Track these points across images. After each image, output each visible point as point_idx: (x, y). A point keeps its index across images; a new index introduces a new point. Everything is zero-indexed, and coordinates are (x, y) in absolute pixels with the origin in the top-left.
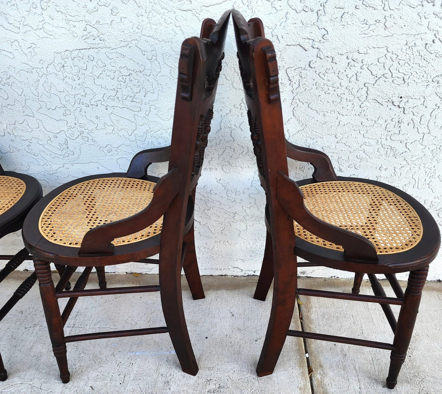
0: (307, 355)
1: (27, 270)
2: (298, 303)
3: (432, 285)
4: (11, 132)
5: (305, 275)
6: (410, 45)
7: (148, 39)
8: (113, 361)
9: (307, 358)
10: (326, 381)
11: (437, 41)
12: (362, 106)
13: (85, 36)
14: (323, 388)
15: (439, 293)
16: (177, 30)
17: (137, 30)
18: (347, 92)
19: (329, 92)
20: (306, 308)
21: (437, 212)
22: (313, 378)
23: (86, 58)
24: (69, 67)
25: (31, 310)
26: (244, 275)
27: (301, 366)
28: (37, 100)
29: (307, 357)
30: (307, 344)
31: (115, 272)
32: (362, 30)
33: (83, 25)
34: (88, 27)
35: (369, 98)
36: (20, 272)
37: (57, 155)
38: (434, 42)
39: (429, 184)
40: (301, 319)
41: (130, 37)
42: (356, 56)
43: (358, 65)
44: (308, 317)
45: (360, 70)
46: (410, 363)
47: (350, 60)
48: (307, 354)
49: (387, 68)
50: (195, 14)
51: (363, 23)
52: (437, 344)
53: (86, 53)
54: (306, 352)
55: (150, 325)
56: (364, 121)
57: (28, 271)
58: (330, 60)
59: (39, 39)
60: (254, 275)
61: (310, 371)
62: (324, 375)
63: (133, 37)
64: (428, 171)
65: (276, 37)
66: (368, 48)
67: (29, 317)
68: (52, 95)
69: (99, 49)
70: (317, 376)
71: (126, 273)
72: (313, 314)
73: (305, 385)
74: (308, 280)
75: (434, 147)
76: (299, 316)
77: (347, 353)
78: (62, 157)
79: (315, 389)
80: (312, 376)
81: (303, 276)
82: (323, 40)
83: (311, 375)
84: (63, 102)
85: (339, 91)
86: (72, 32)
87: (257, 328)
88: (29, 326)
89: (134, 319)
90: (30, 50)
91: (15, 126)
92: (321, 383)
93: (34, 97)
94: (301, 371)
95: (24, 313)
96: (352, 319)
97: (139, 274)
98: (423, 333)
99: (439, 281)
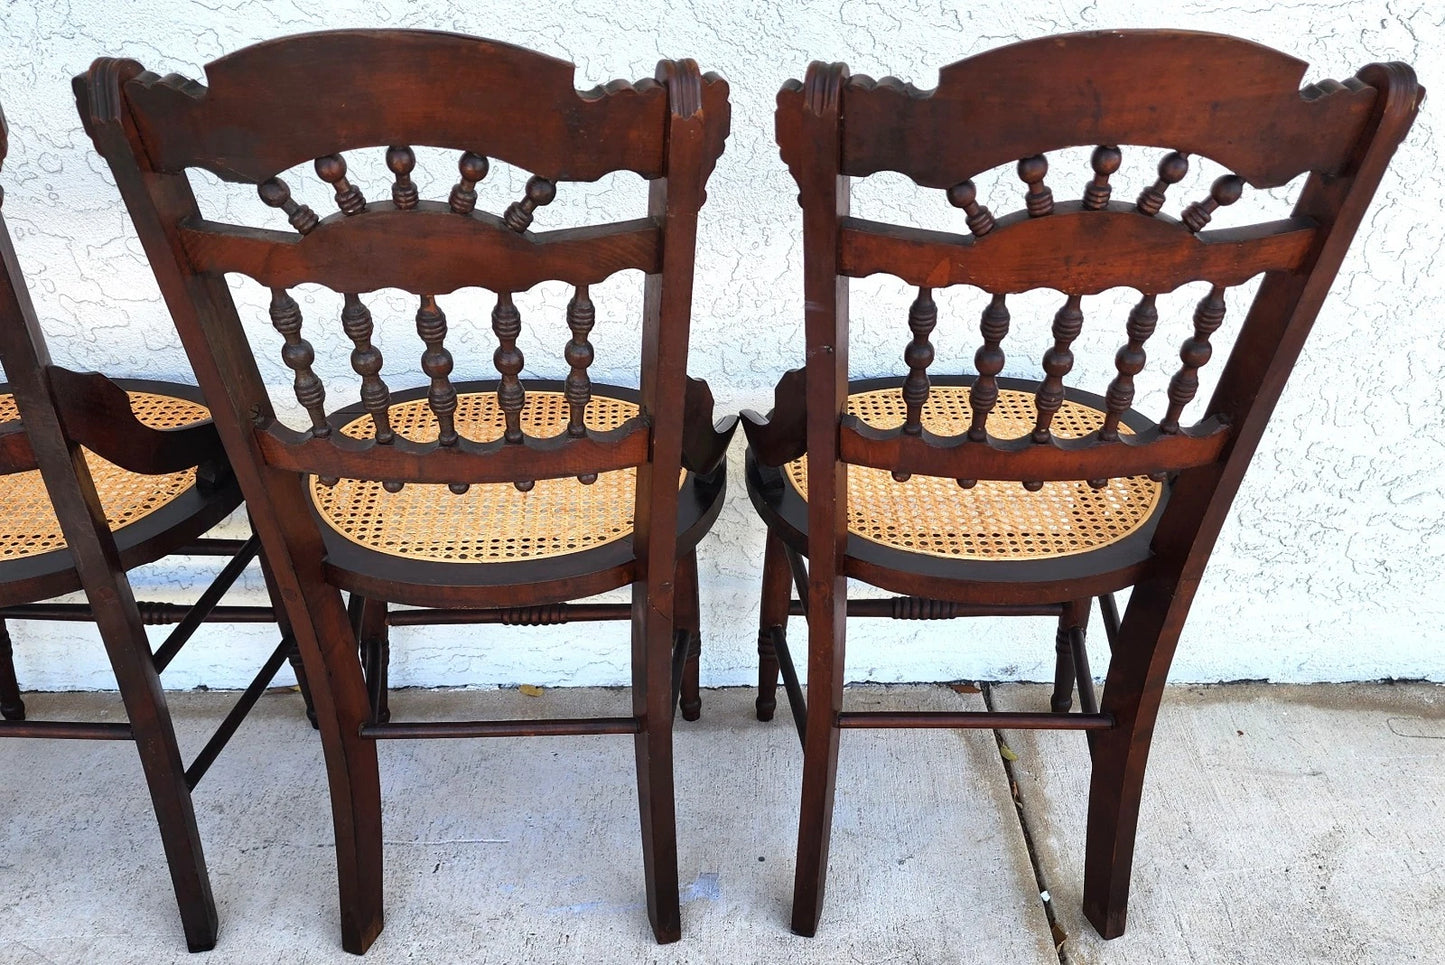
0: (1045, 896)
1: (205, 688)
2: (1003, 758)
3: (1369, 692)
5: (1015, 677)
6: (1320, 34)
8: (513, 933)
9: (1047, 905)
10: (1105, 961)
13: (412, 17)
15: (1389, 715)
20: (1029, 768)
21: (1387, 489)
22: (1069, 955)
25: (246, 801)
27: (1033, 926)
29: (1046, 900)
30: (1042, 868)
31: (466, 686)
36: (186, 693)
39: (1364, 412)
40: (1018, 799)
41: (540, 17)
44: (1037, 794)
46: (1325, 905)
48: (1046, 892)
52: (1392, 853)
54: (1042, 889)
55: (598, 829)
57: (208, 689)
59: (279, 25)
60: (868, 682)
61: (1059, 938)
62: (1096, 945)
63: (549, 19)
64: (1363, 375)
65: (952, 14)
67: (244, 819)
70: (1079, 951)
71: (500, 685)
72: (1050, 786)
74: (1024, 691)
75: (1382, 310)
76: (1010, 791)
80: (1065, 949)
81: (1010, 679)
83: (1062, 947)
86: (373, 5)
87: (900, 829)
88: (251, 845)
89: (548, 815)
94: (1033, 939)
95: (227, 810)
96: (1158, 795)
97: (537, 687)
98: (1356, 823)
99: (1389, 681)
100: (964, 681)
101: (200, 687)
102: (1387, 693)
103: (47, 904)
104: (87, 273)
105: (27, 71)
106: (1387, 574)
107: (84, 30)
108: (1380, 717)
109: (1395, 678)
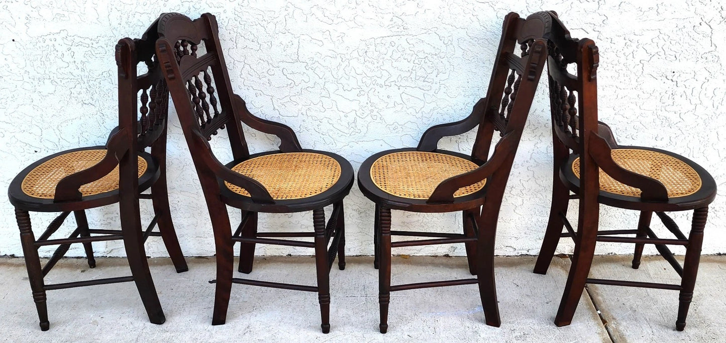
0: (599, 312)
1: (290, 255)
3: (712, 258)
4: (305, 113)
6: (680, 27)
7: (447, 27)
9: (600, 314)
10: (621, 328)
11: (703, 23)
12: (638, 81)
13: (391, 26)
14: (619, 332)
15: (719, 264)
16: (474, 19)
17: (438, 19)
18: (624, 68)
19: (608, 68)
22: (608, 327)
23: (388, 45)
24: (371, 53)
26: (517, 254)
27: (595, 319)
28: (336, 82)
30: (597, 305)
32: (638, 16)
33: (390, 16)
34: (395, 18)
35: (644, 73)
36: (284, 257)
37: (344, 134)
38: (701, 25)
39: (703, 153)
41: (431, 25)
42: (632, 37)
43: (634, 45)
44: (593, 285)
45: (636, 49)
46: (696, 314)
47: (627, 41)
49: (660, 46)
50: (492, 5)
51: (638, 10)
52: (720, 301)
53: (389, 40)
54: (597, 310)
56: (640, 93)
58: (610, 40)
59: (349, 29)
60: (527, 255)
61: (604, 322)
62: (618, 324)
63: (433, 25)
64: (702, 140)
66: (642, 31)
68: (351, 77)
69: (401, 36)
70: (612, 326)
73: (603, 331)
75: (707, 117)
77: (637, 310)
78: (349, 135)
79: (611, 333)
82: (603, 24)
83: (606, 325)
84: (360, 83)
85: (617, 68)
86: (379, 22)
87: (545, 294)
89: (421, 290)
90: (338, 38)
91: (310, 106)
92: (617, 330)
93: (334, 79)
94: (595, 322)
97: (407, 256)
98: (707, 294)
99: (720, 254)
100: (563, 254)
101: (289, 255)
102: (719, 258)
103: (262, 311)
104: (276, 107)
105: (269, 44)
106: (716, 212)
107: (289, 31)
108: (716, 265)
109: (722, 253)
